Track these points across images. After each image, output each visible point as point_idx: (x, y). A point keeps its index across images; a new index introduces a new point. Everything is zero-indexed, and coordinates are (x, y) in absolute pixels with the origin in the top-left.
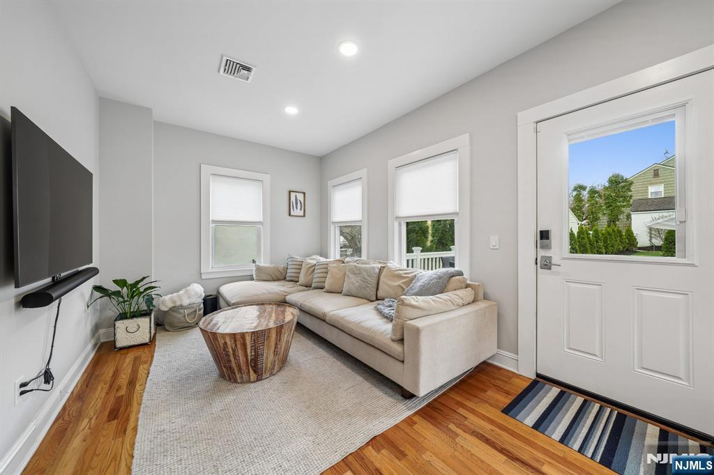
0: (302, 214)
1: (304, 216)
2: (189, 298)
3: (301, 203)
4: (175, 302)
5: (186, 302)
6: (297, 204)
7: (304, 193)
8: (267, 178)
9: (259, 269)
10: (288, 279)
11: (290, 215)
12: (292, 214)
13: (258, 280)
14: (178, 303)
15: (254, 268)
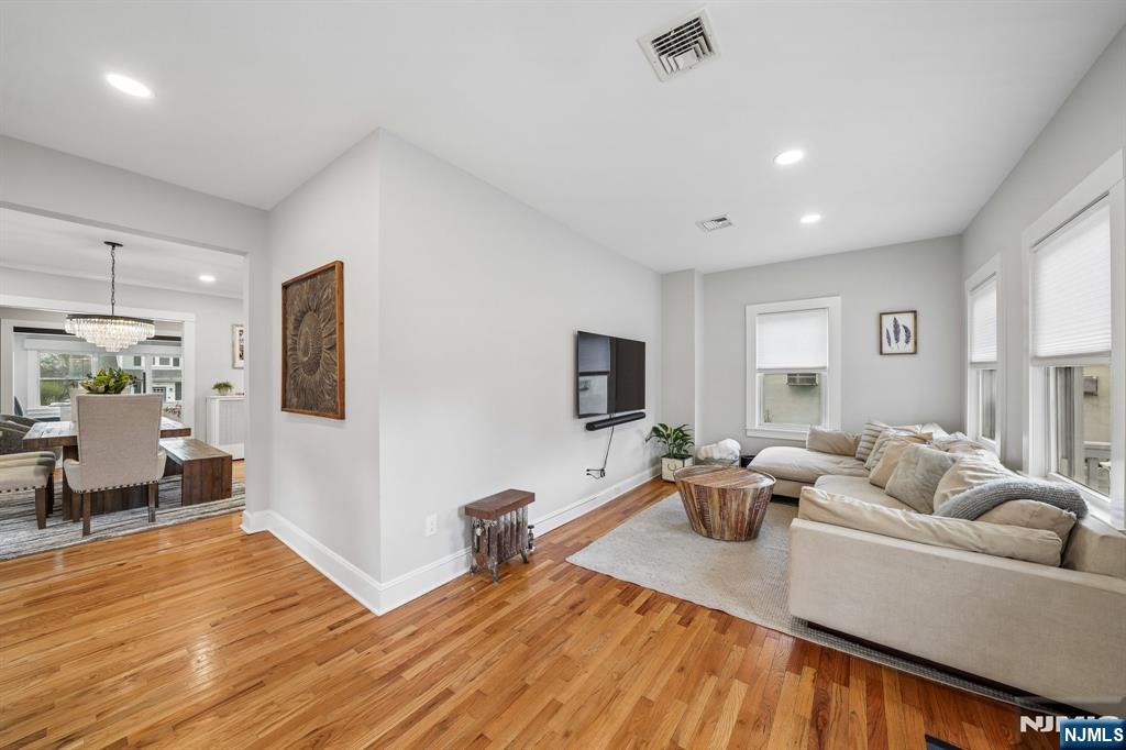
0: (910, 347)
1: (915, 353)
2: (720, 452)
3: (907, 330)
4: (707, 453)
5: (716, 456)
6: (897, 332)
7: (915, 312)
8: (834, 303)
9: (814, 434)
10: (857, 455)
11: (881, 353)
12: (884, 351)
13: (811, 449)
14: (710, 455)
15: (808, 432)
